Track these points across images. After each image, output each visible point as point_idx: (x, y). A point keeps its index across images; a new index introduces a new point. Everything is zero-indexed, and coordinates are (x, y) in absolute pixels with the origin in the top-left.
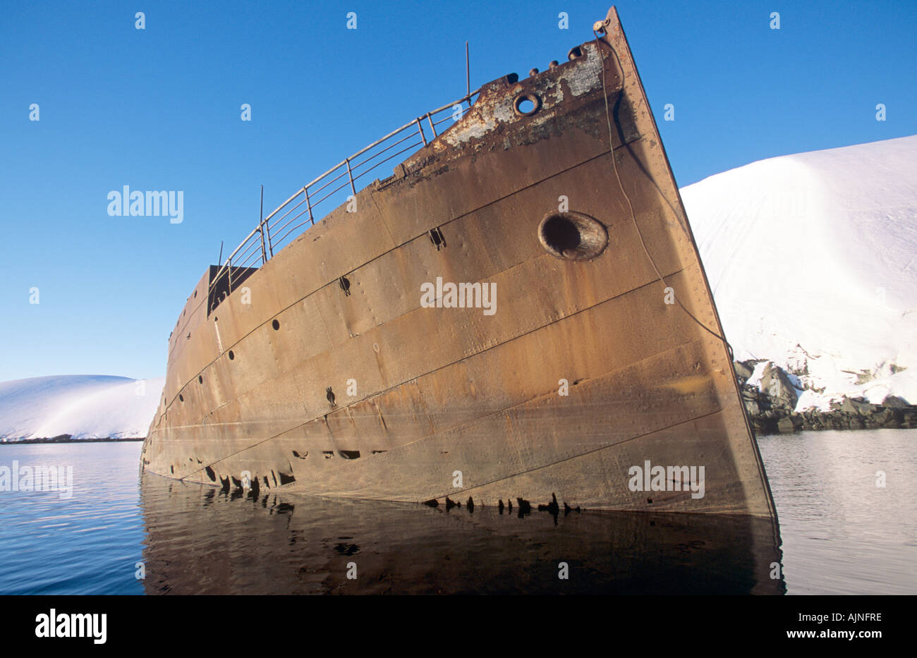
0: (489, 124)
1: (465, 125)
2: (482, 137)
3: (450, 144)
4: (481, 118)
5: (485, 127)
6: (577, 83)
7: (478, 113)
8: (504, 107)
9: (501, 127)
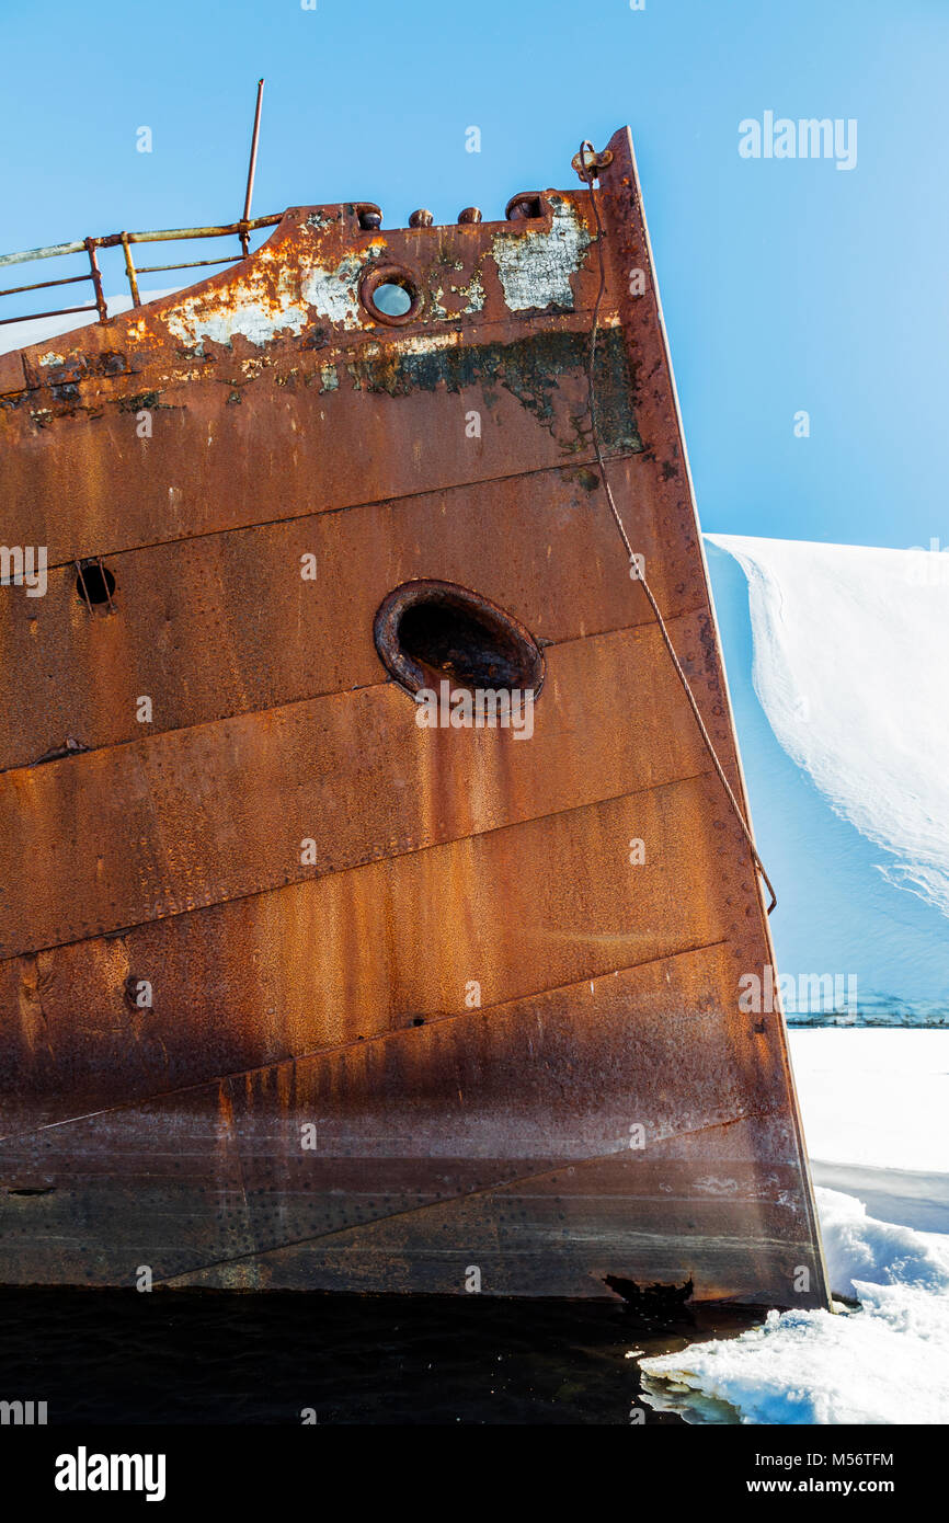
0: (291, 318)
1: (224, 297)
2: (267, 342)
3: (174, 338)
4: (272, 293)
5: (280, 320)
6: (523, 281)
7: (266, 275)
8: (336, 283)
9: (320, 334)
